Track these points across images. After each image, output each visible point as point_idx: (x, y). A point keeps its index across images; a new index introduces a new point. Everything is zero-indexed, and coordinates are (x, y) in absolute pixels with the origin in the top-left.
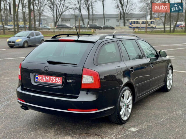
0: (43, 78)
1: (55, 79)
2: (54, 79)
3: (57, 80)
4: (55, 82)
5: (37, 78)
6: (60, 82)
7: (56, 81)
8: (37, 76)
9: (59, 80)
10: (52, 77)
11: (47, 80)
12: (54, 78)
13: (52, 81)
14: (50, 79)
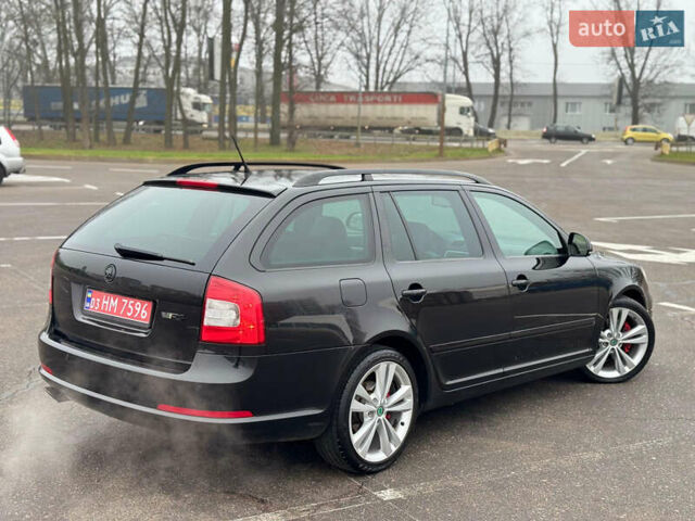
0: (104, 302)
1: (133, 305)
2: (130, 307)
3: (138, 309)
4: (132, 316)
5: (89, 300)
6: (143, 317)
7: (135, 311)
8: (89, 295)
9: (143, 311)
10: (125, 301)
11: (113, 309)
12: (132, 302)
13: (125, 314)
14: (120, 304)
